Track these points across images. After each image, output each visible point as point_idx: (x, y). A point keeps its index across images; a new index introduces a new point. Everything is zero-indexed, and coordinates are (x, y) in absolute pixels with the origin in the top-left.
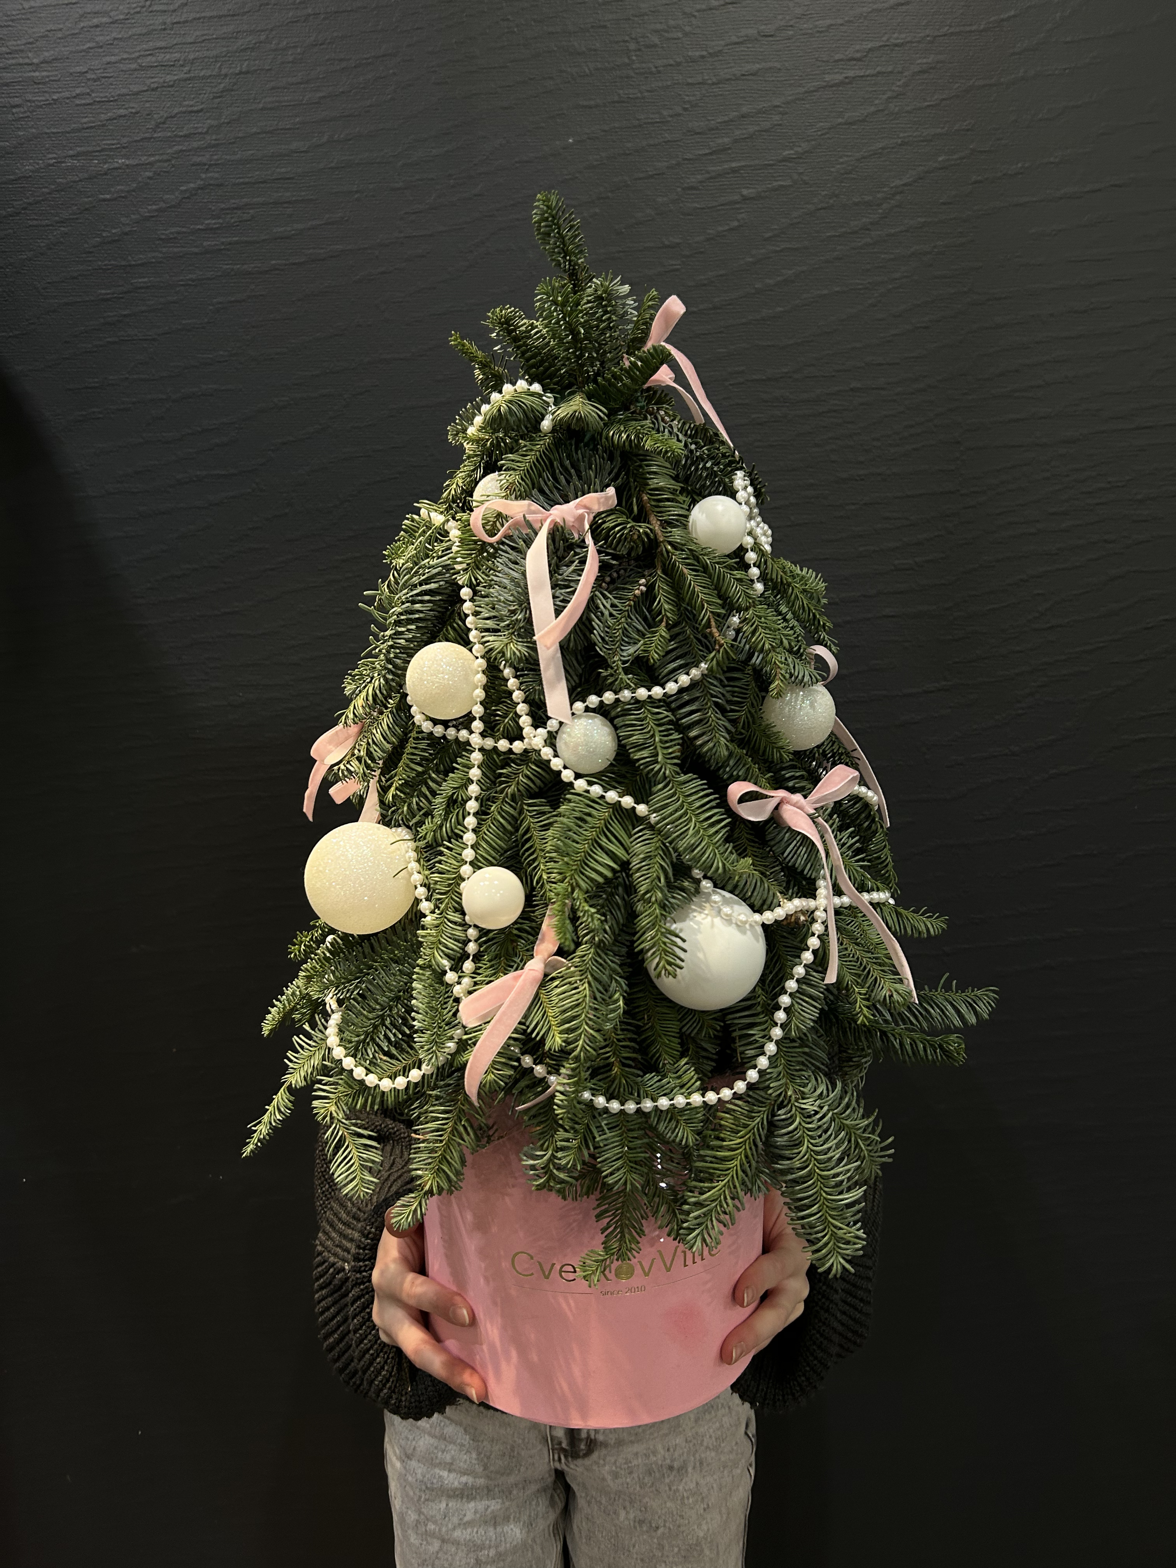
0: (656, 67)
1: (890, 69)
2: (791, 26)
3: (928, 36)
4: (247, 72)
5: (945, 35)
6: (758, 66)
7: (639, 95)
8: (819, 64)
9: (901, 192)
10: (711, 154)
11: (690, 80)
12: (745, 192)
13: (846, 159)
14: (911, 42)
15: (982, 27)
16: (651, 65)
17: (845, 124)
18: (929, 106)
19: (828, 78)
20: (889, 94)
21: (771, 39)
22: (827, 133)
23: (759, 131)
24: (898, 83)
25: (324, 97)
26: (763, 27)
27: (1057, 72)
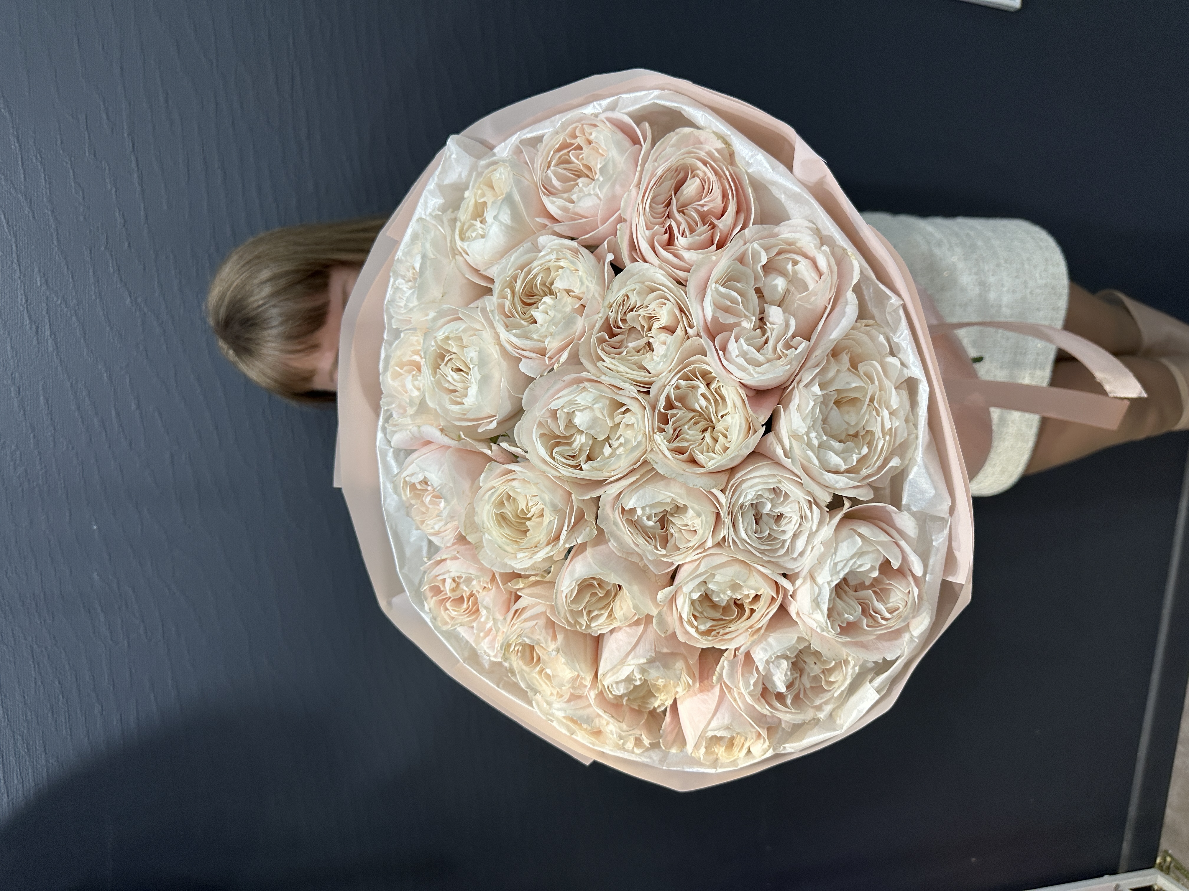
0: (42, 468)
1: (44, 305)
2: (12, 375)
3: (20, 278)
4: (45, 746)
5: (19, 266)
6: (42, 397)
7: (62, 481)
8: (40, 355)
9: (136, 299)
10: (106, 431)
11: (51, 446)
12: (134, 407)
13: (111, 337)
14: (24, 291)
15: (14, 240)
16: (40, 473)
17: (85, 337)
18: (73, 278)
19: (51, 349)
20: (63, 306)
21: (21, 389)
22: (92, 350)
23: (89, 397)
24: (55, 299)
25: (63, 696)
26: (12, 393)
27: (47, 186)
